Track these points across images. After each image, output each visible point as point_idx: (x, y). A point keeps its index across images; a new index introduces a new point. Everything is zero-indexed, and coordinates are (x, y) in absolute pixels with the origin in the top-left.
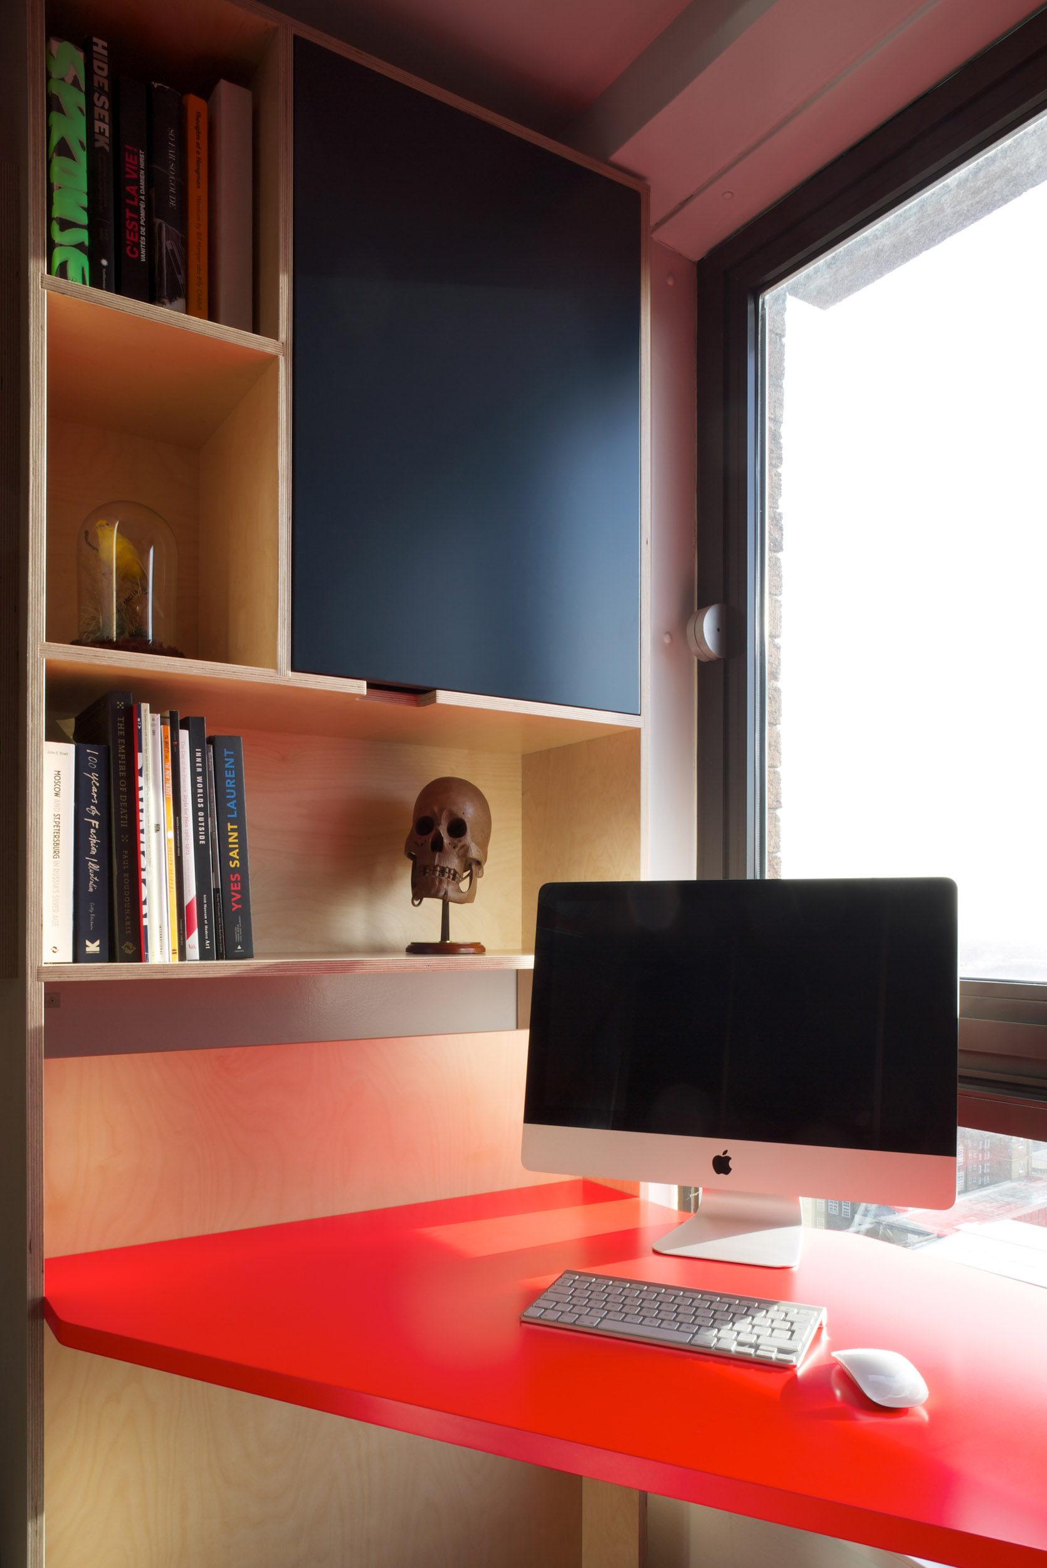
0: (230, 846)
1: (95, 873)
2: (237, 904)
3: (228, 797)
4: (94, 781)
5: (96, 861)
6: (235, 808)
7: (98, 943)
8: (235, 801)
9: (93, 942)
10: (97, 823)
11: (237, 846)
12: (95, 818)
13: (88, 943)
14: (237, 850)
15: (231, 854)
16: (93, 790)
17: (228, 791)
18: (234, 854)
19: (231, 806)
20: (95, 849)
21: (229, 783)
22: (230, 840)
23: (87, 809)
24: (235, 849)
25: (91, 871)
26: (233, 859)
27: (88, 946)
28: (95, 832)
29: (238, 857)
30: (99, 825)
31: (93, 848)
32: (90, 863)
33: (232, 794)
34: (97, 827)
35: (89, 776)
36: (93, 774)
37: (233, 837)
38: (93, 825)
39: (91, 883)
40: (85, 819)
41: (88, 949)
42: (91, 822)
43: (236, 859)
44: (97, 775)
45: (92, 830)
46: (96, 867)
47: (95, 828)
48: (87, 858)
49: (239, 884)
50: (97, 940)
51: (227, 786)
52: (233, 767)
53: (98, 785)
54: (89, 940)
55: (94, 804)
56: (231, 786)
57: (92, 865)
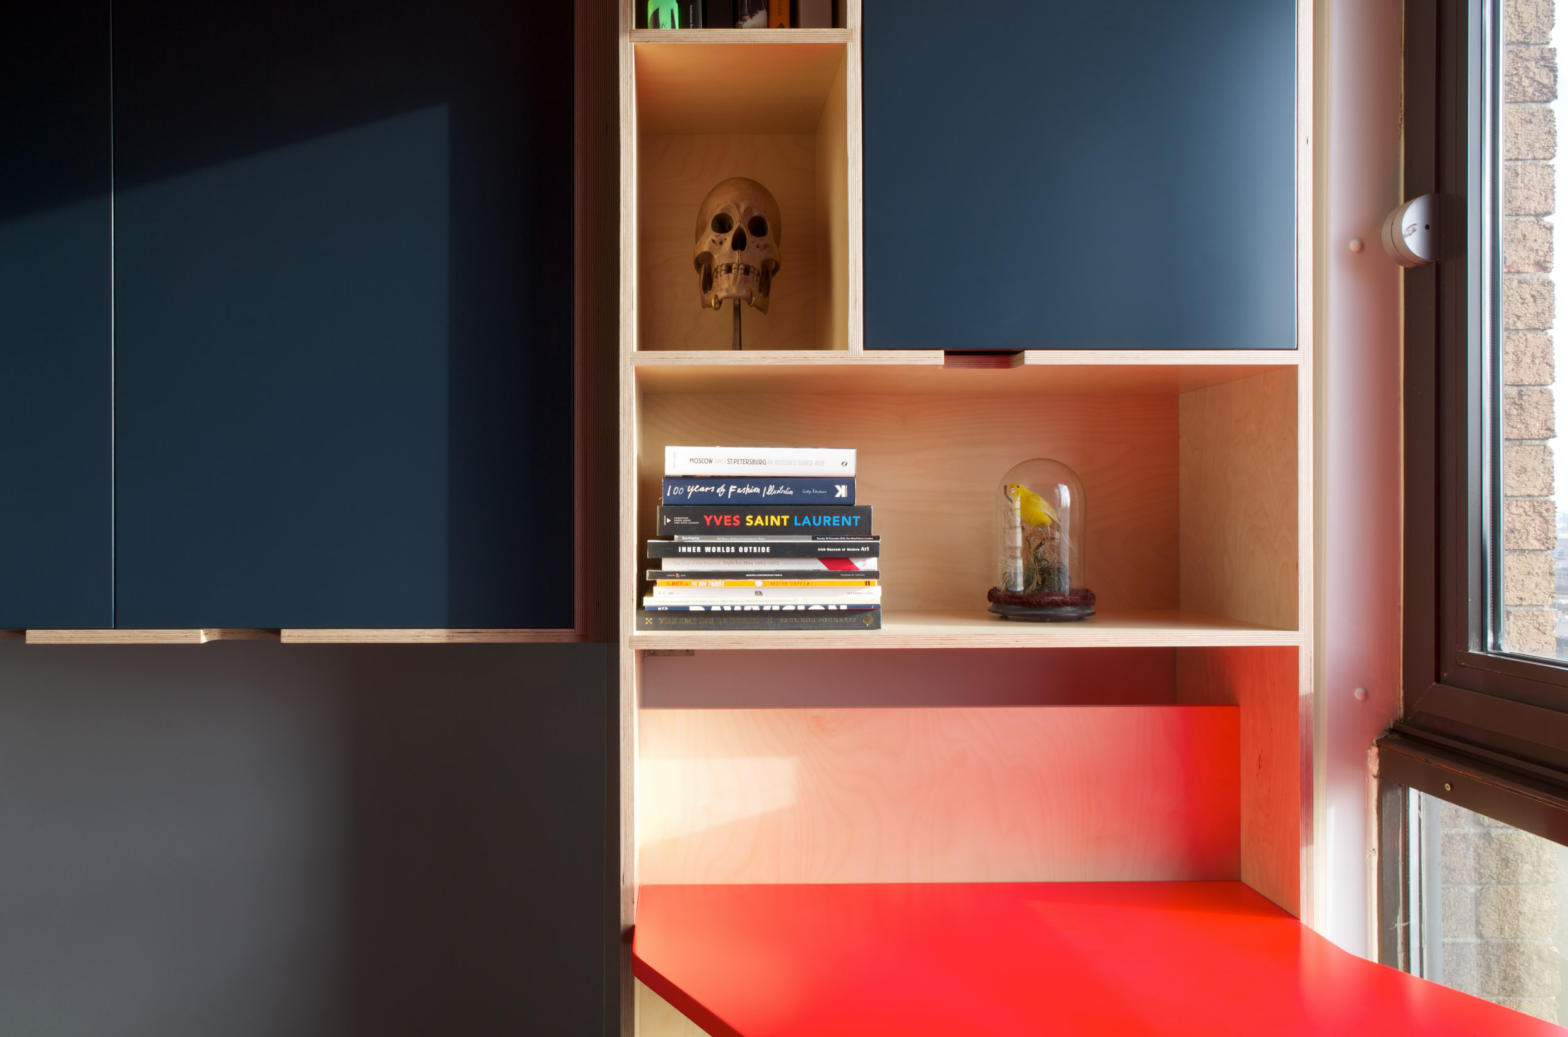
0: (767, 517)
1: (776, 488)
2: (711, 521)
3: (814, 517)
4: (695, 489)
5: (765, 488)
6: (803, 524)
7: (838, 487)
8: (810, 524)
9: (837, 491)
10: (732, 487)
11: (767, 524)
12: (727, 488)
13: (838, 495)
14: (762, 524)
15: (759, 517)
16: (703, 490)
17: (820, 517)
18: (759, 521)
19: (805, 520)
20: (755, 489)
21: (827, 519)
22: (773, 518)
23: (720, 495)
24: (764, 523)
25: (774, 493)
26: (754, 519)
27: (841, 496)
28: (740, 489)
29: (755, 524)
30: (734, 485)
31: (755, 491)
32: (768, 493)
33: (817, 522)
34: (736, 487)
35: (690, 493)
36: (688, 491)
37: (775, 521)
38: (734, 490)
39: (785, 492)
40: (729, 497)
41: (843, 496)
42: (732, 492)
43: (754, 523)
44: (689, 487)
45: (738, 492)
46: (771, 488)
47: (736, 489)
48: (763, 496)
49: (730, 524)
50: (835, 488)
51: (825, 517)
52: (843, 524)
53: (698, 486)
54: (836, 494)
55: (716, 490)
56: (825, 521)
57: (769, 491)
